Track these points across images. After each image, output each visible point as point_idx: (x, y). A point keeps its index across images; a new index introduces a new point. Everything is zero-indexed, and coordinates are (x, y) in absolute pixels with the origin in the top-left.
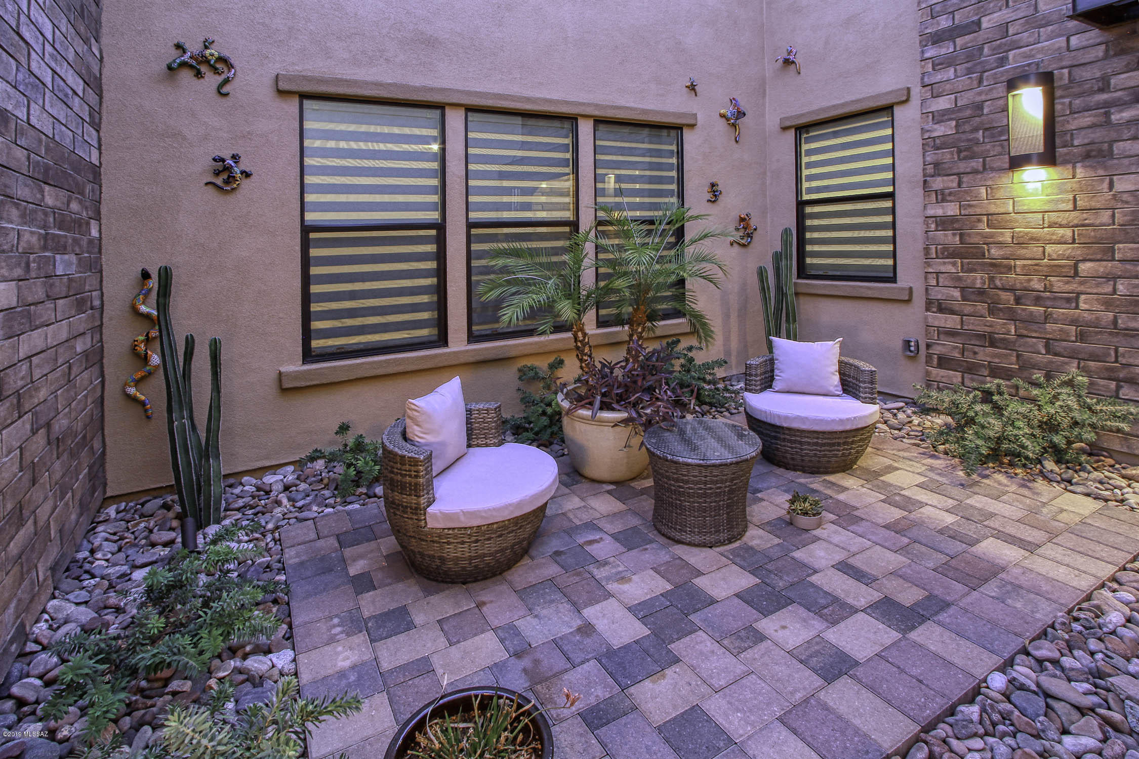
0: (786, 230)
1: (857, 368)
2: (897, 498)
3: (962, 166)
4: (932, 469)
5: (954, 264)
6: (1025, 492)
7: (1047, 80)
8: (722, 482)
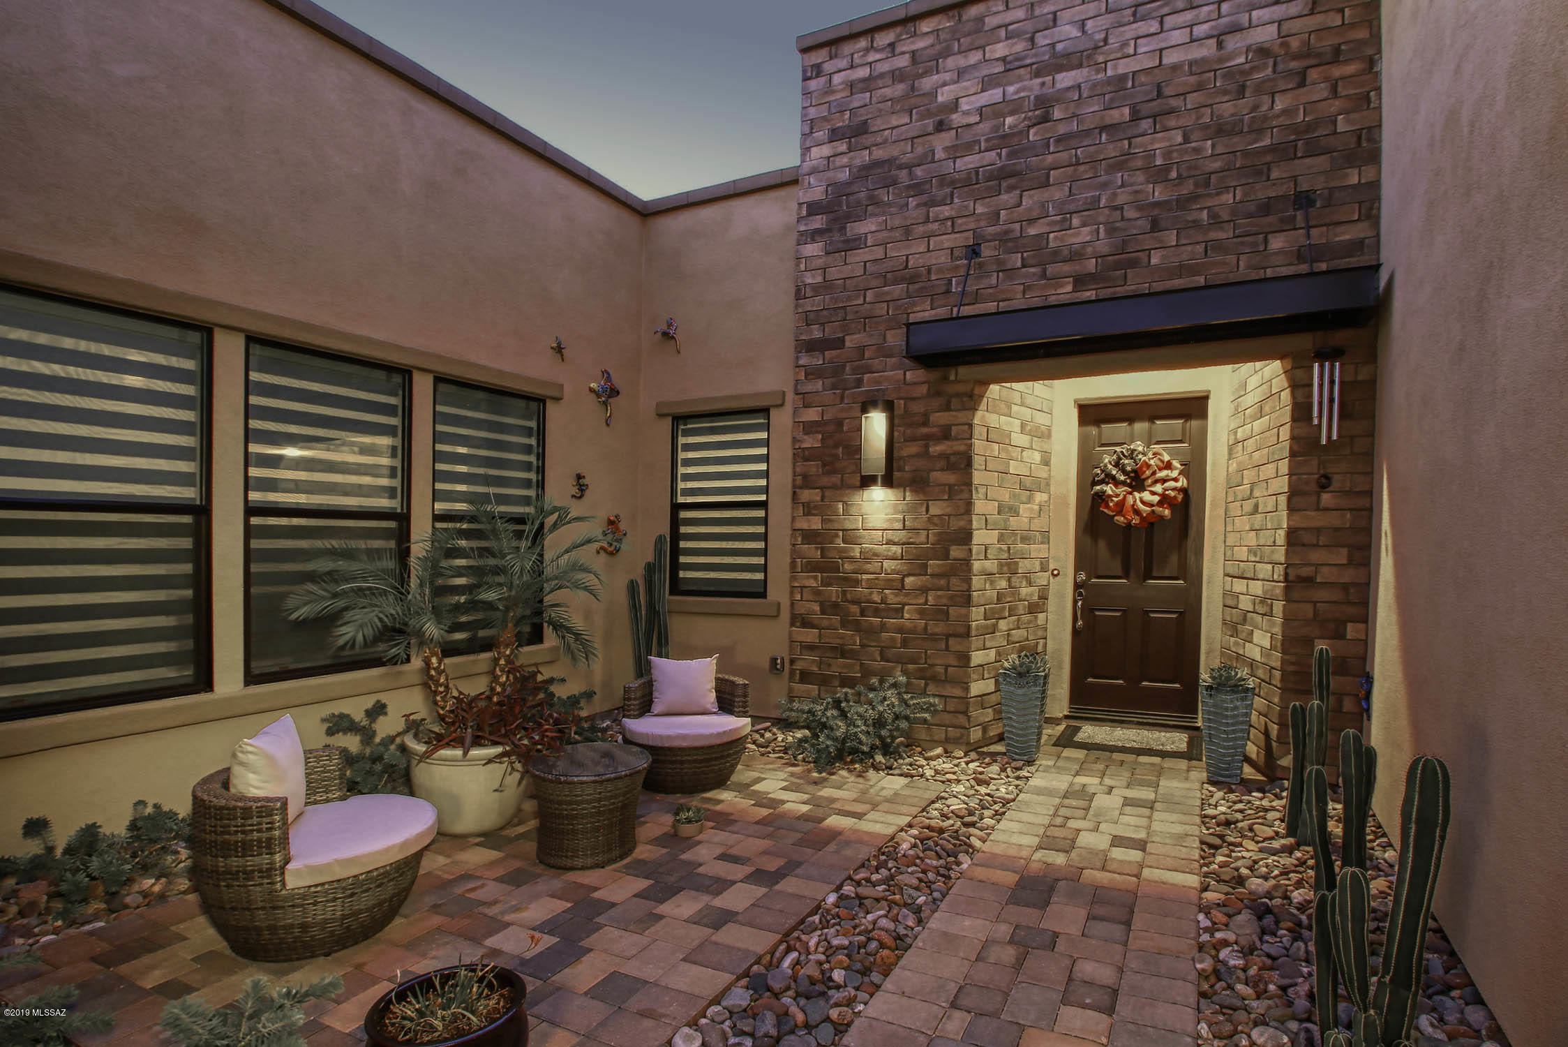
0: (660, 536)
1: (733, 682)
2: (765, 801)
3: (825, 481)
4: (792, 774)
5: (815, 578)
6: (861, 780)
7: (889, 407)
8: (615, 797)
